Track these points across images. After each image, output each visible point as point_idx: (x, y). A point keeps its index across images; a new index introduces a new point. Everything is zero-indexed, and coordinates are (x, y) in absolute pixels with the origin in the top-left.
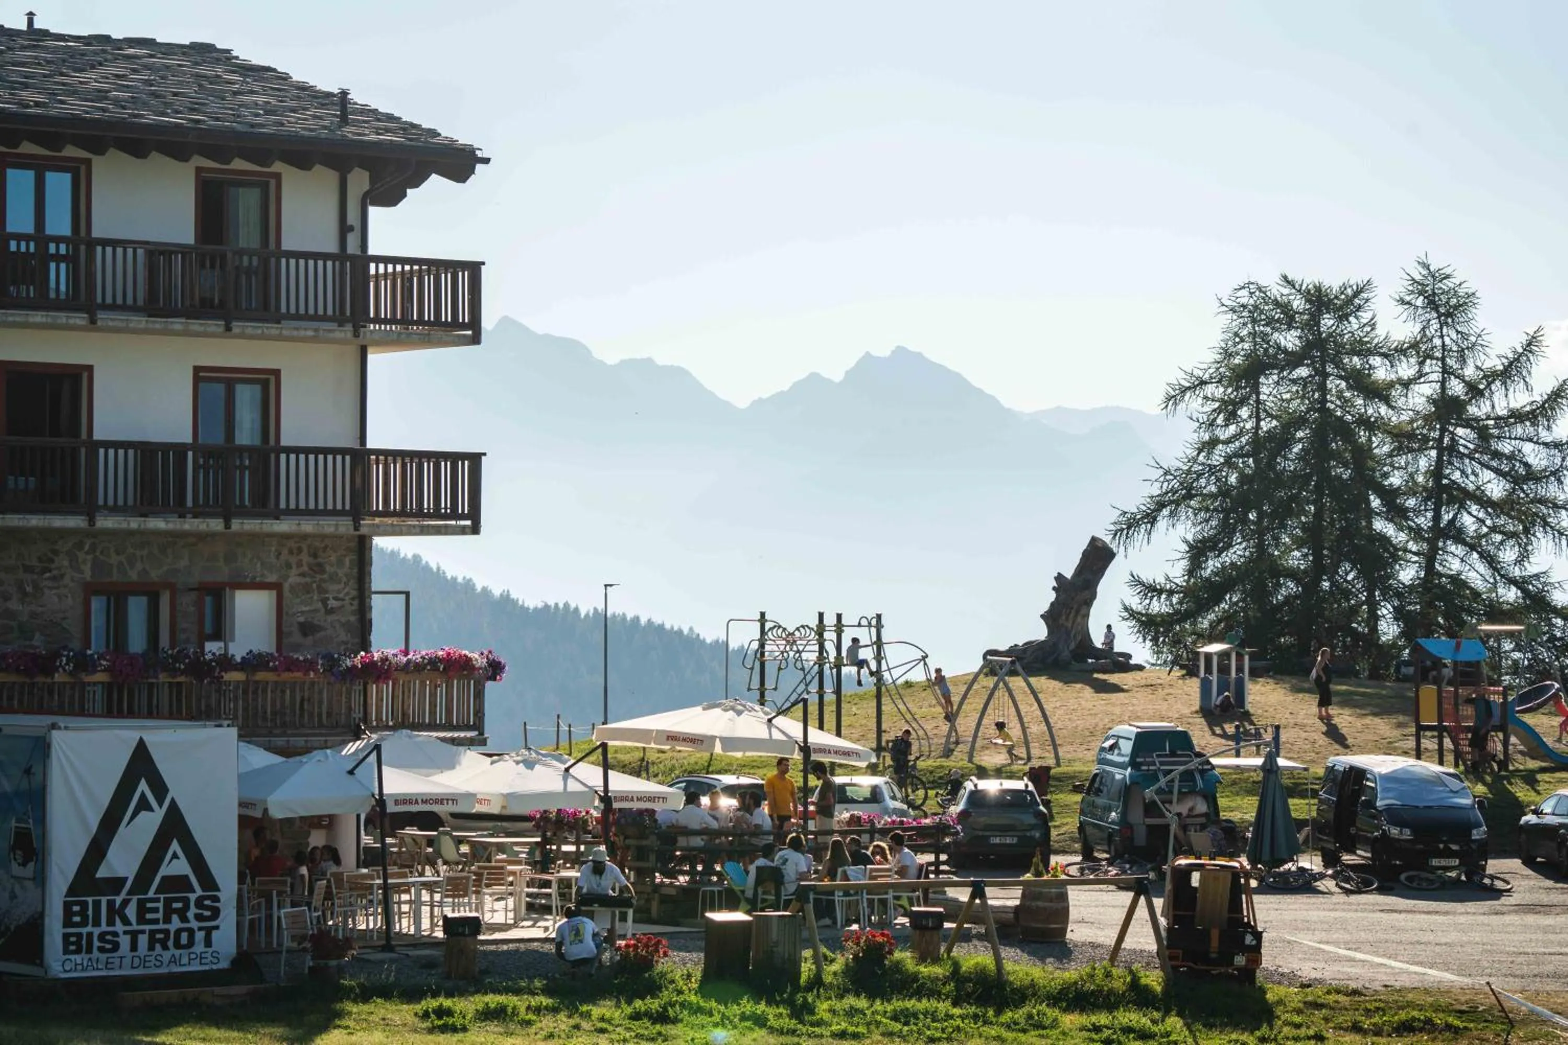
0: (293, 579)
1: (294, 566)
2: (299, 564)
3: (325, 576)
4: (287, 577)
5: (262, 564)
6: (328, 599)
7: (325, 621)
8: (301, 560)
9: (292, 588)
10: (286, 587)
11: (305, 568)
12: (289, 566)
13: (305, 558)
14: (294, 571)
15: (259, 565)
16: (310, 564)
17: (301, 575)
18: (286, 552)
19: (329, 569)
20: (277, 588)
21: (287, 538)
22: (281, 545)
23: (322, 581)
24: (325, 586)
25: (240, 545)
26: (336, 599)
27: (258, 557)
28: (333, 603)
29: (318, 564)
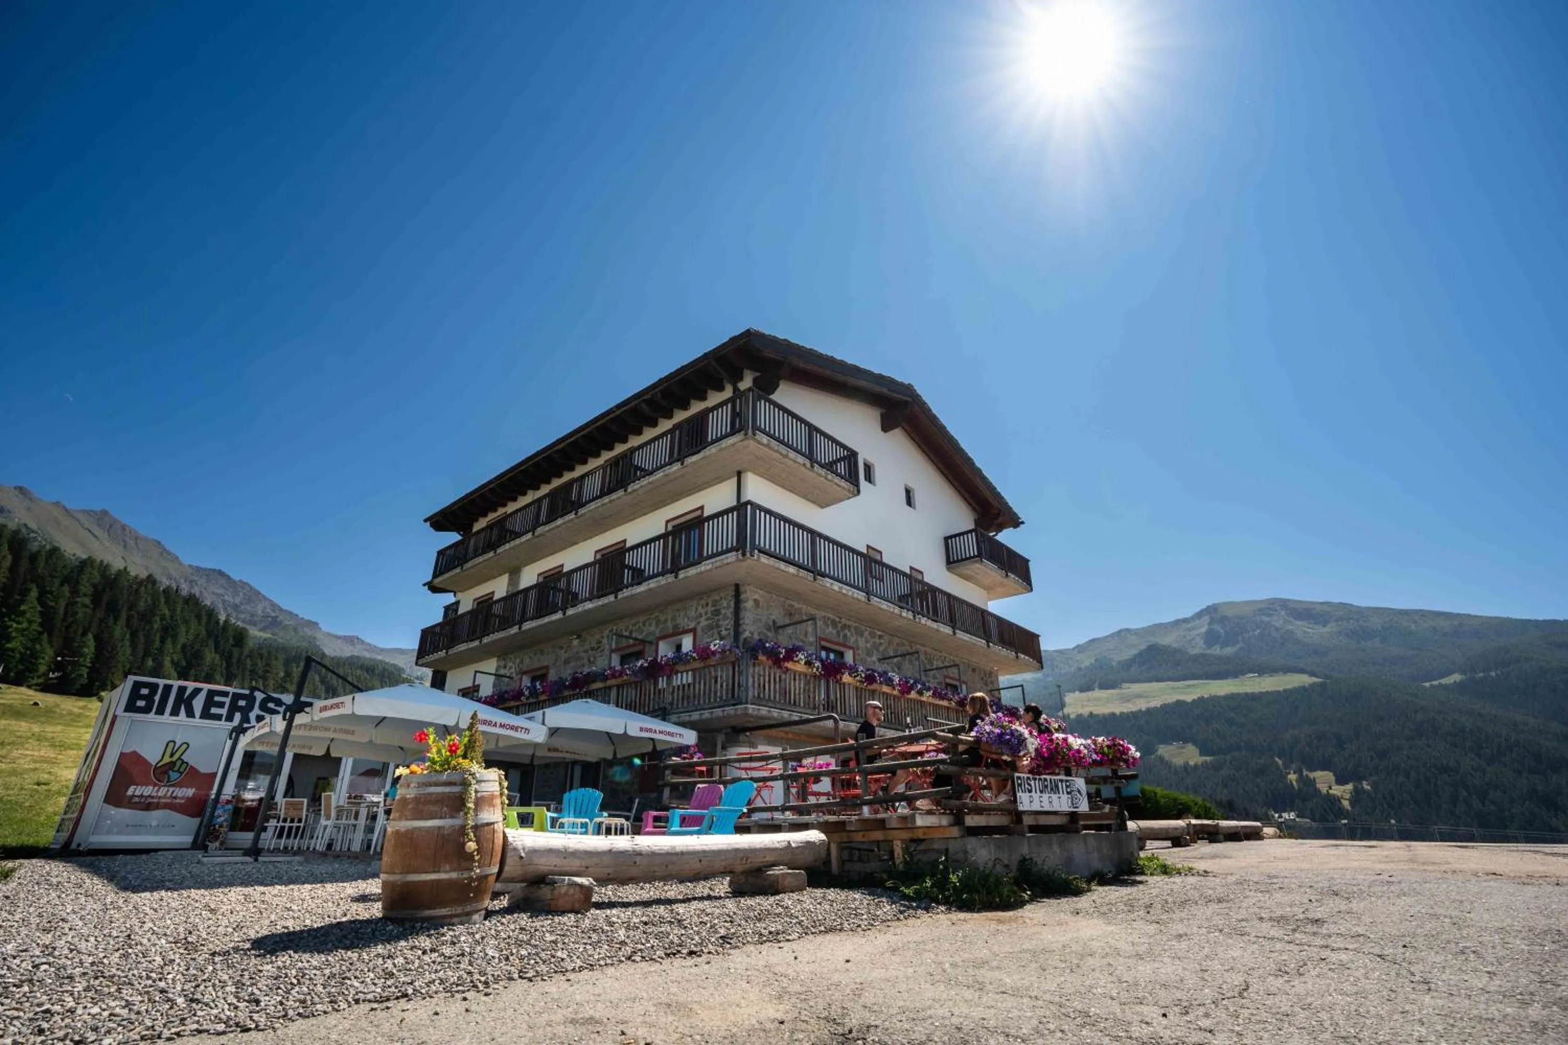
0: (704, 623)
1: (704, 615)
2: (706, 613)
3: (721, 616)
4: (698, 623)
5: (688, 619)
6: (721, 631)
8: (707, 611)
9: (703, 630)
10: (699, 629)
11: (709, 615)
12: (701, 616)
13: (710, 609)
14: (704, 618)
15: (686, 620)
16: (712, 612)
17: (707, 619)
18: (700, 608)
19: (723, 611)
20: (693, 631)
21: (702, 599)
22: (698, 605)
23: (719, 620)
24: (720, 623)
25: (678, 610)
26: (726, 629)
27: (686, 615)
28: (724, 633)
29: (716, 610)
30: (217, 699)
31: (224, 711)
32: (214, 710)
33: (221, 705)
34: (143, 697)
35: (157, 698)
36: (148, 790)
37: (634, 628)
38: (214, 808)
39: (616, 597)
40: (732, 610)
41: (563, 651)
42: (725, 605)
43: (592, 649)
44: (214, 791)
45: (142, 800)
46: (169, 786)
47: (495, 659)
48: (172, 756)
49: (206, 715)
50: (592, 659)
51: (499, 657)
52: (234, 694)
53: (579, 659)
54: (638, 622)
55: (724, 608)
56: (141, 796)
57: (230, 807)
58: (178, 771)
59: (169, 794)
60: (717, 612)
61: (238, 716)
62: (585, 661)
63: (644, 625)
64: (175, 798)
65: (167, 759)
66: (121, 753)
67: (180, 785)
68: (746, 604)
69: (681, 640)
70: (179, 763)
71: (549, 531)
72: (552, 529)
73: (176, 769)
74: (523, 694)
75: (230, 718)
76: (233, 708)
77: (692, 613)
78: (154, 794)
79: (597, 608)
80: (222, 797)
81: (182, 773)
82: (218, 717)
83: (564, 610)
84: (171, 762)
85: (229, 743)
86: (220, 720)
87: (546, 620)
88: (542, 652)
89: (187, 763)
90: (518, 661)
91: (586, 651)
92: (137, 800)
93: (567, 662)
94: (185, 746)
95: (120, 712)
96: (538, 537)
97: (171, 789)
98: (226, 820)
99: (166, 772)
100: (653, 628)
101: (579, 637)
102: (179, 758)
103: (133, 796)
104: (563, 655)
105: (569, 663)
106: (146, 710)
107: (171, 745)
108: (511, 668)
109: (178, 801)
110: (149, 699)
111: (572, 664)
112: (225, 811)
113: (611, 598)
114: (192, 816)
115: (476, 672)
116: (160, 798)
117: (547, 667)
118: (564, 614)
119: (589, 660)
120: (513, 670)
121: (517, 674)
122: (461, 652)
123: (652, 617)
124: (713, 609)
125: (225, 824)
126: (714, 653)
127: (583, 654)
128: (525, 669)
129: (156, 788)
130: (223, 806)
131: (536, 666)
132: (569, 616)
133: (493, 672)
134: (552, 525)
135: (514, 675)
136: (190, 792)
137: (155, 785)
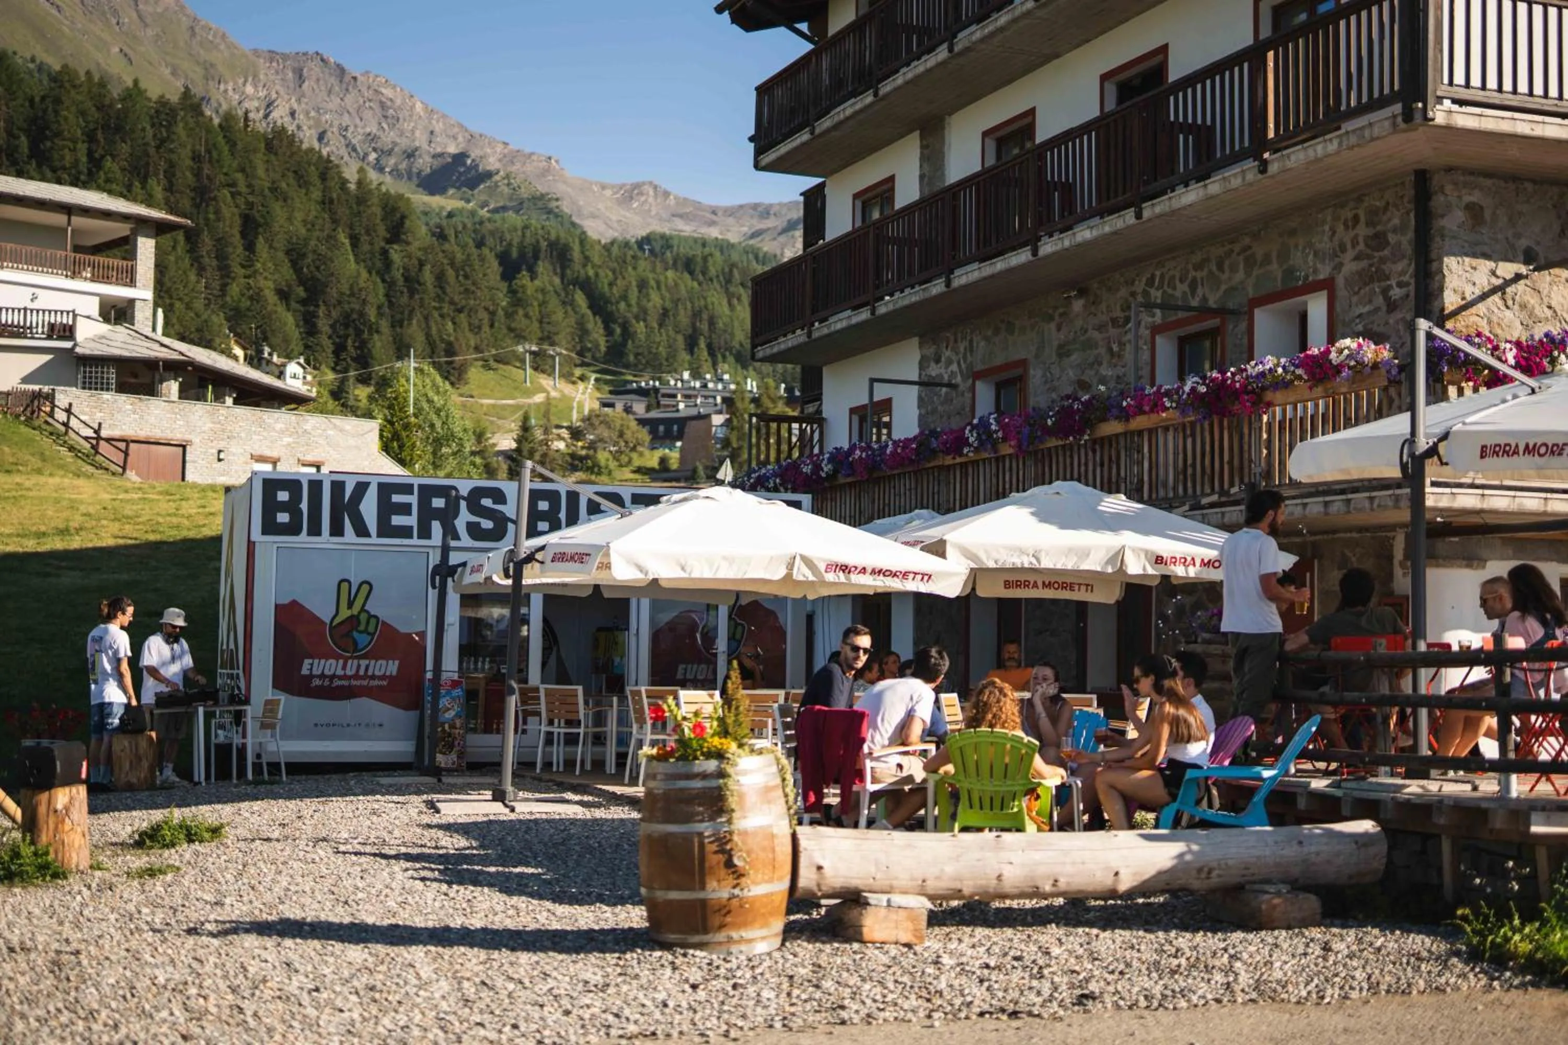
0: (1350, 267)
1: (1349, 246)
2: (1354, 243)
3: (1386, 252)
4: (1338, 267)
5: (1316, 254)
6: (1390, 287)
7: (1387, 323)
8: (1356, 236)
9: (1348, 282)
10: (1340, 281)
11: (1361, 246)
12: (1343, 249)
13: (1362, 230)
14: (1350, 254)
15: (1311, 257)
16: (1367, 238)
17: (1357, 258)
18: (1340, 228)
19: (1392, 238)
20: (1328, 285)
21: (1342, 206)
22: (1336, 219)
23: (1383, 260)
24: (1386, 267)
25: (1293, 233)
26: (1400, 285)
27: (1310, 245)
28: (1396, 293)
29: (1376, 236)
30: (396, 498)
31: (411, 520)
32: (397, 520)
33: (405, 509)
34: (283, 507)
35: (304, 506)
36: (331, 666)
37: (1199, 275)
38: (436, 697)
39: (1139, 216)
40: (1411, 235)
41: (1053, 326)
42: (1396, 221)
43: (1114, 321)
44: (429, 665)
45: (327, 683)
46: (359, 658)
47: (915, 341)
48: (350, 605)
49: (386, 530)
50: (1115, 348)
51: (921, 336)
52: (421, 487)
53: (1089, 345)
54: (1206, 260)
55: (1395, 231)
56: (322, 676)
57: (457, 692)
58: (366, 631)
59: (362, 673)
60: (1378, 241)
61: (436, 527)
62: (1102, 351)
63: (1220, 267)
64: (373, 677)
65: (345, 613)
66: (276, 606)
67: (372, 655)
68: (1444, 222)
69: (1306, 303)
70: (363, 617)
71: (983, 40)
72: (992, 35)
73: (362, 628)
74: (966, 443)
75: (425, 533)
76: (427, 515)
77: (1324, 243)
78: (340, 672)
79: (1105, 238)
80: (444, 676)
81: (373, 635)
82: (405, 532)
83: (1033, 243)
84: (352, 616)
85: (433, 594)
86: (410, 536)
87: (999, 265)
88: (1010, 328)
89: (376, 617)
90: (962, 347)
91: (1100, 328)
92: (317, 682)
93: (1063, 352)
94: (365, 588)
95: (256, 535)
96: (961, 54)
97: (364, 663)
98: (458, 716)
99: (348, 634)
100: (1240, 275)
101: (1083, 292)
102: (363, 609)
103: (311, 677)
104: (1054, 335)
105: (1068, 354)
106: (293, 529)
107: (345, 586)
108: (949, 362)
109: (376, 683)
110: (292, 507)
111: (1075, 358)
112: (453, 699)
113: (1129, 217)
114: (406, 708)
115: (873, 381)
116: (349, 678)
117: (1023, 363)
118: (1035, 253)
119: (1110, 350)
120: (954, 367)
121: (965, 379)
122: (838, 332)
123: (1237, 248)
124: (1370, 231)
125: (458, 723)
126: (1338, 369)
127: (1096, 335)
128: (979, 367)
129: (341, 662)
130: (448, 693)
131: (999, 360)
132: (1047, 257)
133: (915, 377)
134: (989, 27)
135: (959, 379)
136: (392, 667)
137: (337, 657)
